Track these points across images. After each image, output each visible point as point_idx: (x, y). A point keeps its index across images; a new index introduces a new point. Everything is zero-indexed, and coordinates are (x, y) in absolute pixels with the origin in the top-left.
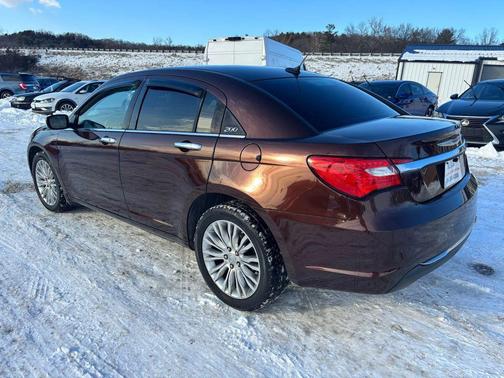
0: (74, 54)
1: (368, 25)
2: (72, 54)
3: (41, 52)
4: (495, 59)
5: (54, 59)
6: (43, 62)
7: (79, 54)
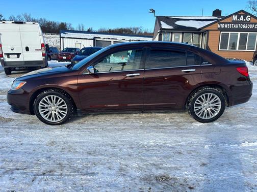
1: (23, 17)
4: (100, 38)
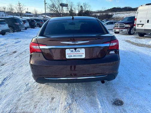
0: (123, 13)
2: (122, 13)
3: (114, 13)
5: (117, 15)
6: (114, 16)
7: (124, 13)
